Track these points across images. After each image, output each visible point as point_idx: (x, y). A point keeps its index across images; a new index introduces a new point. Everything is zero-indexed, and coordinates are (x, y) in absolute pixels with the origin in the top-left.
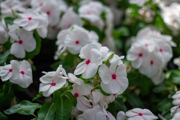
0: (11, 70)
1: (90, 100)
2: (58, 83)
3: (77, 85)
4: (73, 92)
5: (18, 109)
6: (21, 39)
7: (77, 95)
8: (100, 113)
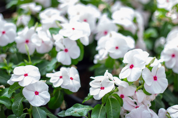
0: (61, 77)
1: (135, 100)
2: (106, 87)
3: (122, 87)
4: (119, 94)
5: (72, 112)
6: (67, 48)
7: (122, 96)
8: (145, 111)
